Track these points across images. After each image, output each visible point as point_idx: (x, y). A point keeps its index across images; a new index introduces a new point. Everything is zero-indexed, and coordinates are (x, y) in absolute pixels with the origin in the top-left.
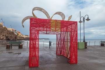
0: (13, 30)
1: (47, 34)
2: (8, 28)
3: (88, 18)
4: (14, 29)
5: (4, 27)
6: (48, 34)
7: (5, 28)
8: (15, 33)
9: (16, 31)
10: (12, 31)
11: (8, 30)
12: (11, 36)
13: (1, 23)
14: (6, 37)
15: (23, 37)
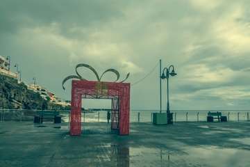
0: (38, 89)
1: (97, 98)
2: (28, 86)
3: (173, 71)
4: (40, 88)
5: (19, 82)
7: (22, 84)
8: (42, 95)
9: (44, 91)
10: (36, 91)
11: (28, 89)
12: (34, 103)
13: (15, 75)
14: (25, 104)
15: (61, 106)
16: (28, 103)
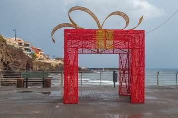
0: (20, 44)
1: (98, 53)
2: (8, 40)
4: (22, 41)
6: (101, 53)
8: (26, 52)
9: (28, 45)
10: (17, 46)
11: (8, 44)
12: (16, 62)
14: (4, 64)
16: (8, 63)
